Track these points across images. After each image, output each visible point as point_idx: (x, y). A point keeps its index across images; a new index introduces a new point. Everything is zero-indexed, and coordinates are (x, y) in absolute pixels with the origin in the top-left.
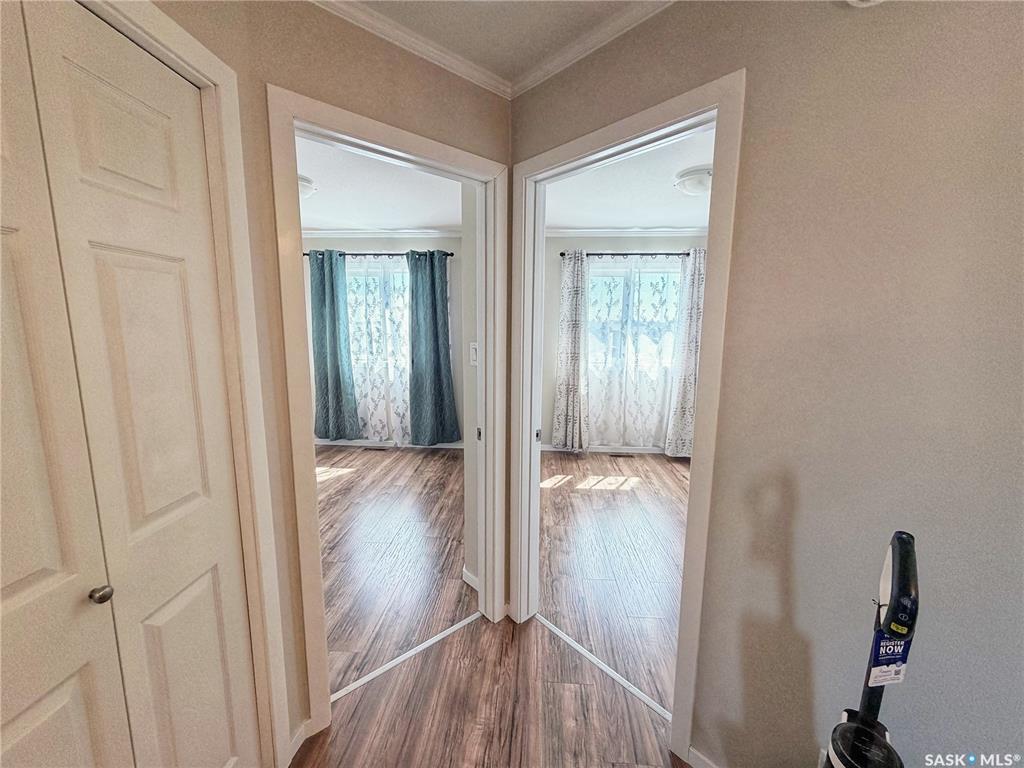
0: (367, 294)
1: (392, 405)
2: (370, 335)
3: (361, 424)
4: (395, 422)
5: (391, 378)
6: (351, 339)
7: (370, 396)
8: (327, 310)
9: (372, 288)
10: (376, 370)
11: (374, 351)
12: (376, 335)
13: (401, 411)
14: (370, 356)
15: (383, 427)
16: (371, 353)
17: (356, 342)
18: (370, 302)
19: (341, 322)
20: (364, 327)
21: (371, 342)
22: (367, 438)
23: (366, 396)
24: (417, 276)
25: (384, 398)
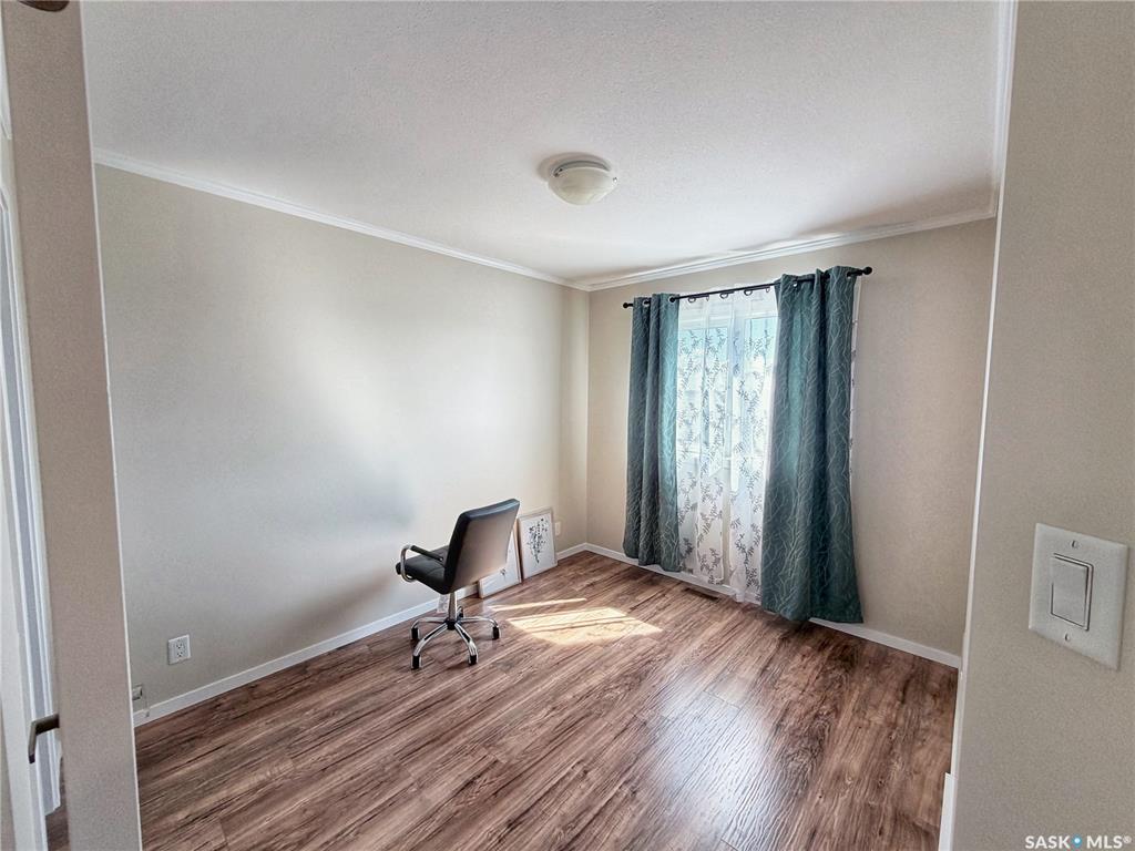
0: (706, 355)
1: (732, 531)
2: (706, 416)
3: (683, 548)
4: (735, 558)
5: (735, 486)
6: (678, 422)
7: (699, 511)
8: (649, 380)
9: (714, 344)
10: (711, 472)
11: (711, 440)
12: (715, 417)
13: (746, 542)
14: (704, 448)
15: (716, 562)
16: (706, 443)
17: (684, 427)
18: (710, 366)
19: (666, 396)
20: (698, 406)
21: (707, 428)
22: (691, 571)
23: (694, 507)
24: (791, 319)
25: (720, 516)
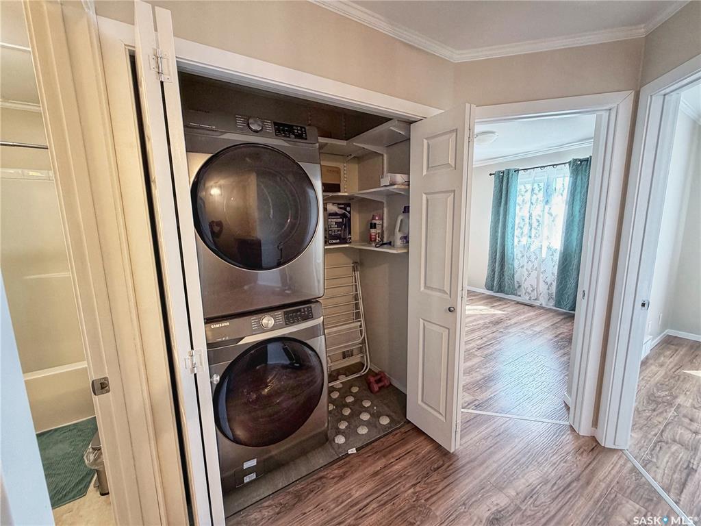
0: (532, 195)
1: (542, 275)
2: (530, 225)
3: (516, 286)
4: (543, 288)
5: (544, 255)
6: (516, 227)
7: (525, 267)
8: (502, 208)
9: (536, 191)
10: (532, 250)
11: (533, 236)
12: (535, 224)
13: (549, 280)
14: (529, 240)
15: (533, 291)
16: (530, 237)
17: (519, 230)
18: (534, 201)
19: (510, 216)
20: (527, 220)
21: (531, 230)
22: (520, 296)
23: (522, 267)
24: (576, 179)
25: (536, 270)
